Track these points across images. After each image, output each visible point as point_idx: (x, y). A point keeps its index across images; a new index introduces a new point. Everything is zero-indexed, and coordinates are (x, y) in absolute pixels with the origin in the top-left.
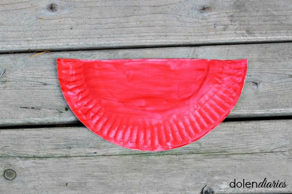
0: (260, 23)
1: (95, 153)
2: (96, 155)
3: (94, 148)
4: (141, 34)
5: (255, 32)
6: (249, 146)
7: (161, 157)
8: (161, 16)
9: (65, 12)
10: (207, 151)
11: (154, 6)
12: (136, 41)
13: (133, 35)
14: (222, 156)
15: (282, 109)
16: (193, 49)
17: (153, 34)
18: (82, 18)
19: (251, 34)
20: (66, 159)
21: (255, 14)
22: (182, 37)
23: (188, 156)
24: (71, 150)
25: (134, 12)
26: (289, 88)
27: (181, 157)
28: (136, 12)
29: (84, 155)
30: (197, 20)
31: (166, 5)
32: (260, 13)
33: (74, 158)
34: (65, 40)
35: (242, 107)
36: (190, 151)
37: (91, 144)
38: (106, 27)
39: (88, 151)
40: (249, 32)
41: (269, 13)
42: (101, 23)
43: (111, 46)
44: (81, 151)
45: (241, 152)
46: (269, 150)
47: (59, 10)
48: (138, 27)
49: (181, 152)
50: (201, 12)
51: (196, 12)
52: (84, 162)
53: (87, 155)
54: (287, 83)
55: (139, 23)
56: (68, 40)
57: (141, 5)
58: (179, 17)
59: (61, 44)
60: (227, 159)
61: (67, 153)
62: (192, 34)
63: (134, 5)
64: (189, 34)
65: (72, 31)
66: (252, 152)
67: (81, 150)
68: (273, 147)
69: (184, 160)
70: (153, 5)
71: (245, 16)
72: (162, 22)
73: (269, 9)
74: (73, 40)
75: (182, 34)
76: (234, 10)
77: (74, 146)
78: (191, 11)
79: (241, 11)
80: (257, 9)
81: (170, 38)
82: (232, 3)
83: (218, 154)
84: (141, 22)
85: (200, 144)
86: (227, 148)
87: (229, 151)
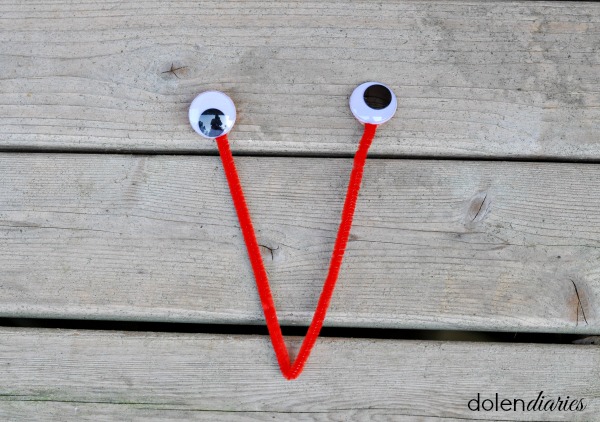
0: (296, 109)
4: (28, 121)
5: (280, 130)
6: (238, 395)
7: (39, 405)
8: (76, 81)
10: (144, 398)
11: (63, 59)
12: (14, 136)
13: (10, 121)
14: (175, 413)
16: (137, 161)
17: (54, 122)
19: (271, 133)
21: (286, 88)
22: (117, 133)
23: (100, 408)
25: (18, 69)
27: (84, 408)
28: (21, 71)
30: (154, 96)
31: (89, 58)
32: (297, 88)
35: (232, 303)
36: (104, 395)
40: (268, 130)
41: (317, 89)
45: (220, 408)
46: (284, 407)
48: (22, 104)
49: (85, 398)
50: (165, 78)
51: (153, 78)
55: (25, 94)
57: (35, 53)
58: (115, 85)
62: (140, 127)
63: (18, 53)
64: (133, 127)
66: (245, 408)
68: (294, 400)
69: (89, 417)
70: (60, 55)
71: (262, 93)
72: (75, 96)
73: (319, 79)
75: (116, 126)
76: (240, 78)
78: (142, 74)
79: (255, 81)
80: (292, 77)
81: (90, 132)
82: (237, 60)
83: (167, 407)
84: (30, 93)
85: (129, 382)
86: (189, 396)
87: (192, 402)
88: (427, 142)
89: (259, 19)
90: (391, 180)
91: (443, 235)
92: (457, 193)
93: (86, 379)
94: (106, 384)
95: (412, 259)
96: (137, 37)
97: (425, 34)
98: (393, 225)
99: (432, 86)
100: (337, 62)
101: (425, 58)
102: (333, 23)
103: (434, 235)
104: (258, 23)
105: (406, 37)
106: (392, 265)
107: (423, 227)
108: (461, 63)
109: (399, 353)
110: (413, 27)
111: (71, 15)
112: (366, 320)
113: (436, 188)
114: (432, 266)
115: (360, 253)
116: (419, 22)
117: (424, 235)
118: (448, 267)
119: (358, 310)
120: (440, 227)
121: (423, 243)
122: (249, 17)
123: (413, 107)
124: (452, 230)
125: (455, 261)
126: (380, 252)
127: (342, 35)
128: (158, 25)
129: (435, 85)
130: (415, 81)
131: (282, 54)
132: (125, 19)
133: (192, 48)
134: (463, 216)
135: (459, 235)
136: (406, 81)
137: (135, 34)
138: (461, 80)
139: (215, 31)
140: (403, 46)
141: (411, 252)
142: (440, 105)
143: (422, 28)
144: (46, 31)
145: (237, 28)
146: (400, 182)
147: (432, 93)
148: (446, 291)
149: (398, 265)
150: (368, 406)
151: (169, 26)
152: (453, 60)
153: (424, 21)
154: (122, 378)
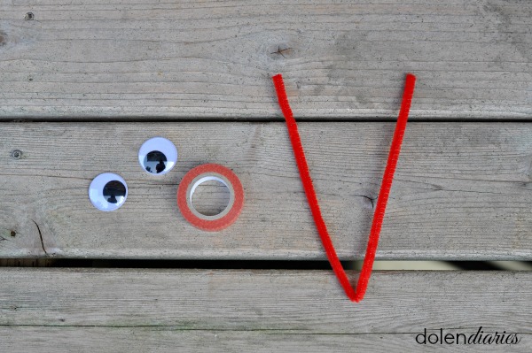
0: (384, 82)
1: (62, 320)
2: (62, 324)
3: (61, 310)
4: (159, 96)
5: (373, 100)
6: (351, 320)
7: (185, 334)
8: (199, 61)
9: (21, 47)
10: (273, 325)
11: (187, 43)
12: (149, 109)
13: (144, 96)
14: (300, 337)
15: (417, 251)
16: (254, 127)
17: (182, 96)
18: (50, 61)
19: (365, 103)
20: (6, 330)
21: (375, 65)
22: (236, 105)
23: (236, 334)
24: (16, 313)
25: (148, 52)
26: (433, 211)
27: (223, 335)
28: (152, 54)
29: (41, 322)
30: (265, 73)
31: (209, 42)
32: (385, 65)
33: (22, 328)
34: (18, 102)
35: (341, 244)
36: (239, 324)
37: (56, 304)
38: (96, 78)
39: (49, 315)
40: (362, 100)
41: (401, 65)
42: (87, 70)
43: (103, 115)
44: (36, 315)
45: (336, 331)
46: (389, 329)
47: (9, 43)
48: (154, 81)
49: (223, 327)
50: (274, 58)
51: (264, 58)
52: (41, 336)
53: (47, 323)
54: (430, 201)
55: (156, 73)
56: (24, 102)
57: (162, 39)
58: (231, 64)
59: (10, 109)
60: (308, 343)
61: (10, 318)
62: (255, 99)
63: (148, 38)
64: (249, 99)
65: (31, 84)
66: (358, 331)
67: (35, 313)
68: (396, 324)
69: (227, 342)
70: (184, 40)
71: (356, 69)
72: (199, 74)
73: (402, 57)
74: (31, 102)
75: (235, 98)
76: (336, 57)
77: (24, 305)
78: (254, 55)
79: (349, 59)
80: (380, 56)
81: (214, 104)
82: (333, 42)
83: (292, 332)
84: (160, 72)
85: (259, 312)
86: (310, 322)
87: (313, 327)
88: (493, 108)
89: (349, 8)
90: (467, 139)
91: (511, 185)
92: (520, 149)
93: (223, 311)
94: (240, 314)
95: (487, 205)
96: (248, 24)
97: (487, 18)
98: (470, 177)
99: (496, 61)
100: (416, 43)
101: (488, 38)
102: (411, 10)
103: (505, 185)
104: (349, 11)
105: (471, 22)
106: (472, 210)
107: (494, 178)
108: (517, 42)
109: (482, 282)
110: (477, 13)
111: (190, 6)
112: (452, 256)
113: (503, 146)
114: (504, 210)
115: (445, 200)
116: (481, 9)
117: (497, 185)
118: (518, 210)
119: (446, 247)
120: (509, 178)
121: (496, 191)
122: (340, 6)
123: (480, 79)
124: (519, 179)
125: (522, 205)
126: (461, 199)
127: (419, 20)
128: (264, 13)
129: (497, 61)
130: (481, 58)
131: (370, 37)
132: (237, 9)
133: (295, 33)
134: (527, 168)
135: (525, 184)
136: (474, 58)
137: (246, 21)
138: (518, 56)
139: (313, 18)
140: (469, 29)
141: (486, 199)
142: (503, 77)
143: (484, 13)
144: (170, 20)
145: (331, 15)
146: (474, 141)
147: (495, 68)
148: (516, 230)
149: (476, 210)
150: (458, 326)
151: (275, 15)
152: (511, 40)
153: (485, 8)
154: (253, 309)
